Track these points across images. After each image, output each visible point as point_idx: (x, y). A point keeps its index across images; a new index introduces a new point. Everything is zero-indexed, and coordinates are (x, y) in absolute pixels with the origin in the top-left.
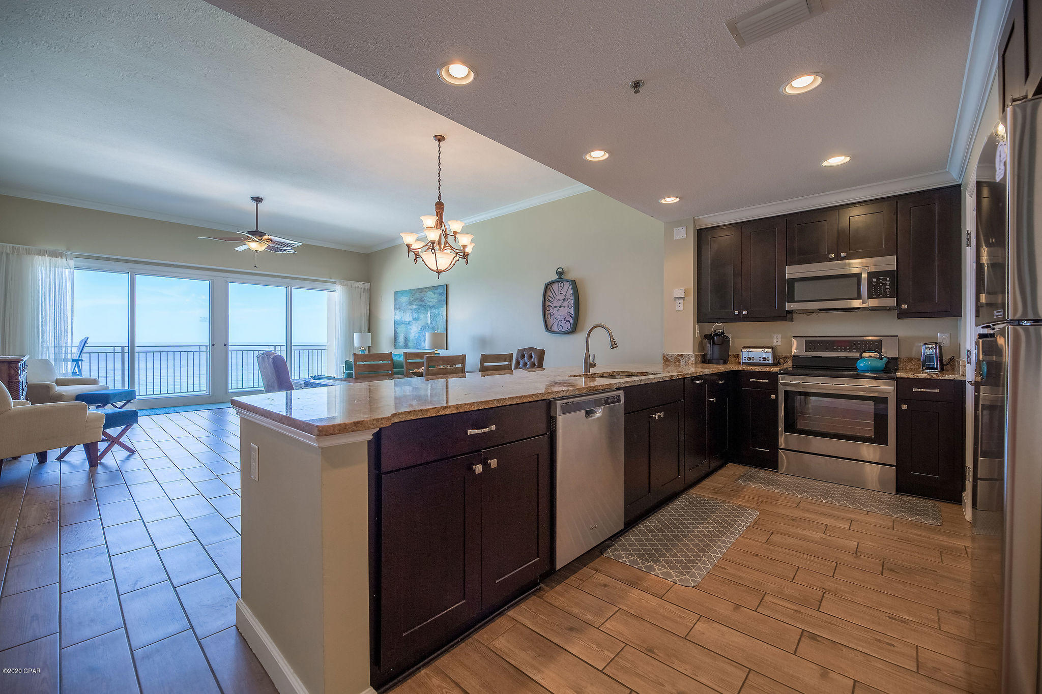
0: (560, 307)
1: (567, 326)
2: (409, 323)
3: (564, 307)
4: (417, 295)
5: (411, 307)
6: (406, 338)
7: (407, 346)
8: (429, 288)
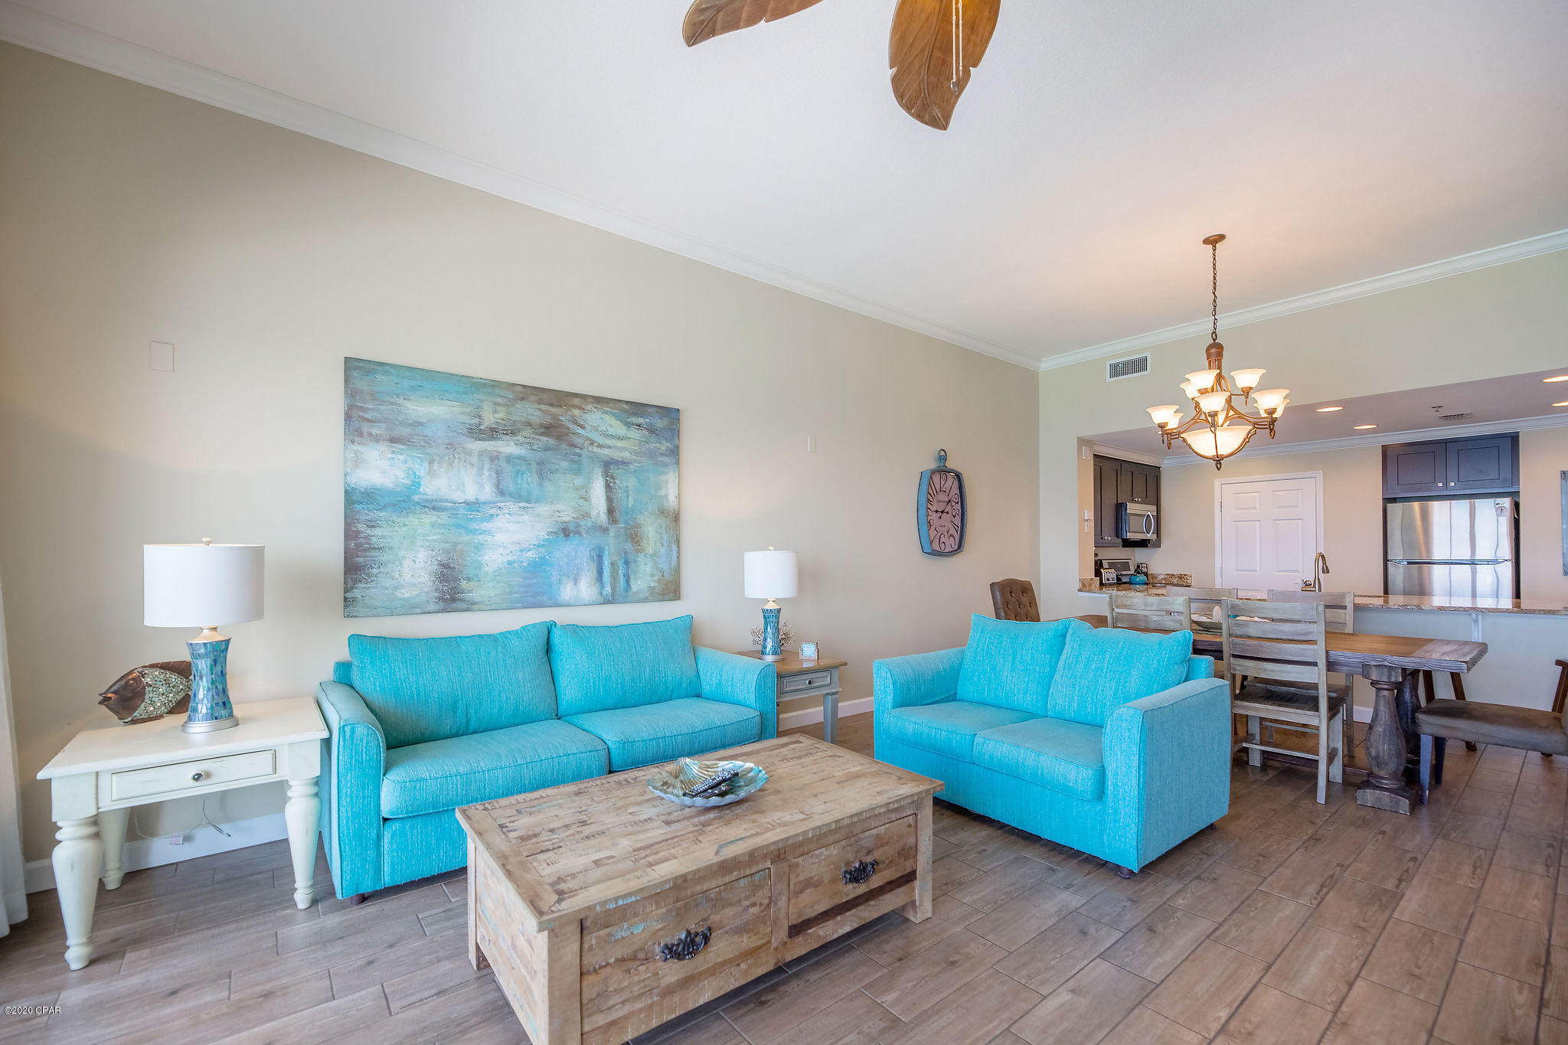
0: (942, 512)
1: (952, 543)
2: (474, 506)
3: (947, 513)
4: (531, 412)
5: (489, 445)
6: (445, 566)
7: (454, 600)
8: (599, 400)
